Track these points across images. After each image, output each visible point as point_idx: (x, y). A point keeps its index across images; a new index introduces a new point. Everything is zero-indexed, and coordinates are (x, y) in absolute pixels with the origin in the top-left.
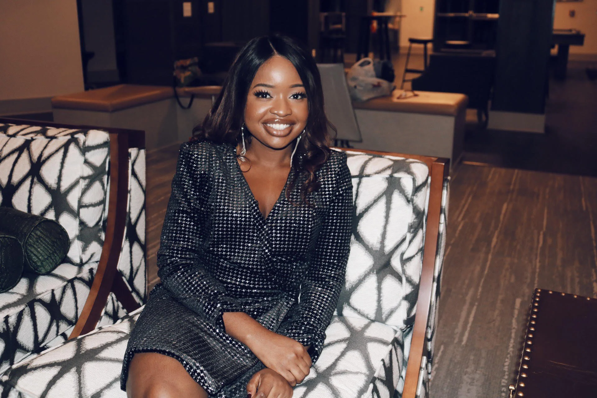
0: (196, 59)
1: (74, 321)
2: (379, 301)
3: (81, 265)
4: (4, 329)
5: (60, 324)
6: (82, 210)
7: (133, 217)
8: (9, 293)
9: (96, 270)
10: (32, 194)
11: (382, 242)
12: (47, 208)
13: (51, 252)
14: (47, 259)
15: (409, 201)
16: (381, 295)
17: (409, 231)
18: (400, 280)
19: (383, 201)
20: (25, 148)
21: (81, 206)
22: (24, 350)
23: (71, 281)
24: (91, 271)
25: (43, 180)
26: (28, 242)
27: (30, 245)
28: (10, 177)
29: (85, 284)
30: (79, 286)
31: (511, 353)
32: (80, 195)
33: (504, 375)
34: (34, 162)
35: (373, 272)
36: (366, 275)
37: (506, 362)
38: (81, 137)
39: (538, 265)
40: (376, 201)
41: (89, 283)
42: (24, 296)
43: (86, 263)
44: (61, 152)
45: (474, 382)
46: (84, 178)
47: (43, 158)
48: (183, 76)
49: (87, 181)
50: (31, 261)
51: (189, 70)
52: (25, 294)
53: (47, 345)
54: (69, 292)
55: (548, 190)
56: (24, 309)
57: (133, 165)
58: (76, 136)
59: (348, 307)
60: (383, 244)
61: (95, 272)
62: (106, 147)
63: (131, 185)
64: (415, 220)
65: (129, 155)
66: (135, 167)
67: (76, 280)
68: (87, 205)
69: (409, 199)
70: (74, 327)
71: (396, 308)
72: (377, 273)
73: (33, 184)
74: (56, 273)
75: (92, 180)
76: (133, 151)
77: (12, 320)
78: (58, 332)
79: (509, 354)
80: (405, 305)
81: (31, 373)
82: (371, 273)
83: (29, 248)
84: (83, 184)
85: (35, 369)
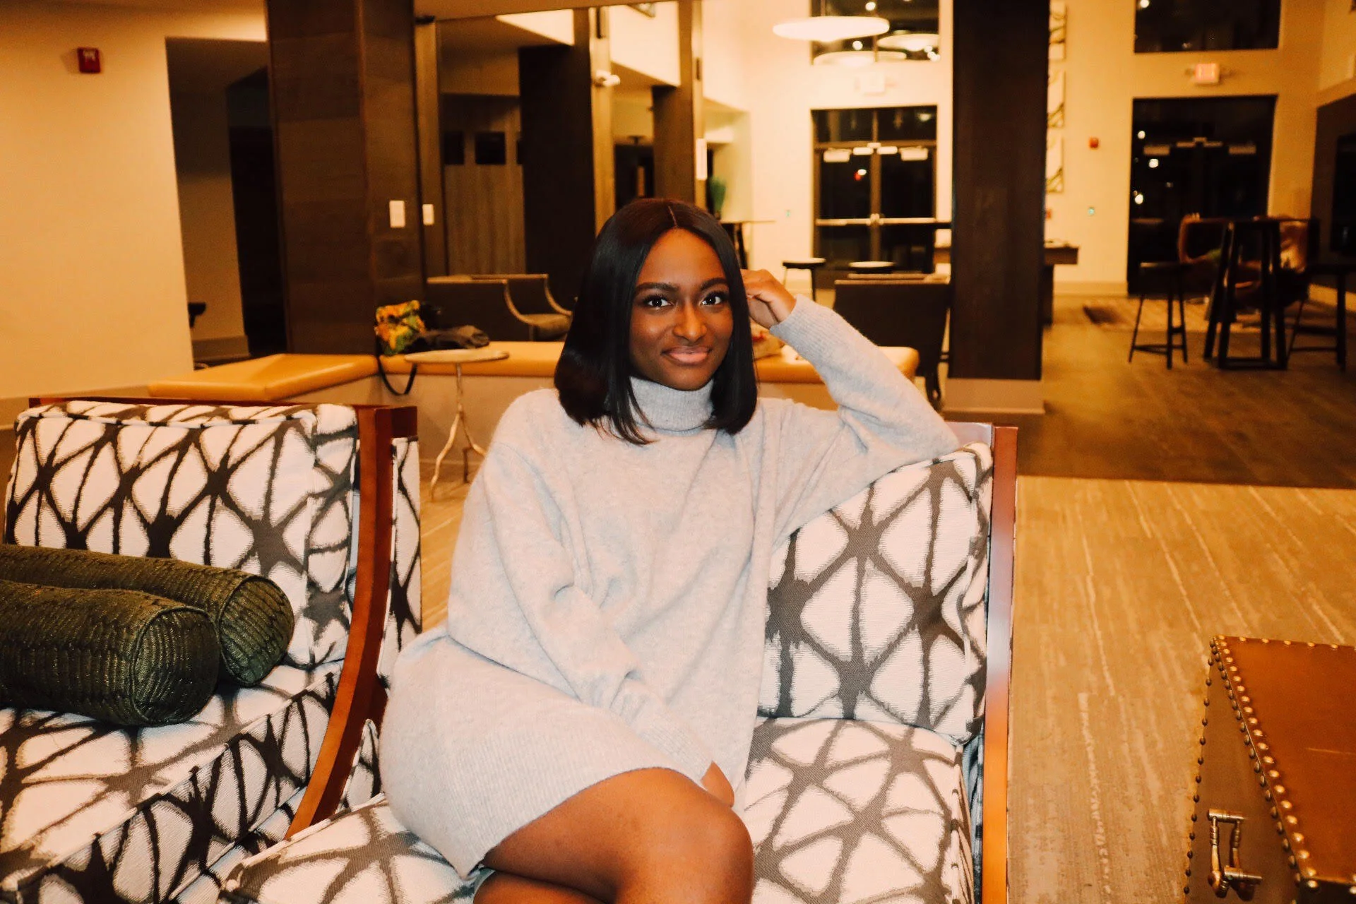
0: (416, 304)
1: (304, 778)
2: (926, 685)
3: (310, 668)
4: (190, 793)
5: (282, 784)
6: (312, 558)
7: (402, 571)
8: (193, 723)
9: (338, 677)
10: (212, 530)
11: (927, 574)
12: (243, 557)
13: (267, 639)
14: (260, 653)
15: (970, 498)
16: (930, 673)
17: (971, 553)
18: (960, 645)
19: (926, 497)
20: (190, 444)
21: (310, 551)
22: (224, 837)
23: (298, 699)
24: (329, 677)
25: (234, 503)
26: (223, 619)
27: (229, 627)
28: (165, 500)
29: (320, 705)
30: (311, 707)
31: (1097, 787)
32: (309, 528)
33: (1096, 827)
34: (213, 469)
35: (913, 629)
36: (902, 635)
37: (1093, 804)
38: (305, 416)
39: (1099, 633)
40: (911, 499)
41: (328, 703)
42: (220, 729)
43: (321, 662)
44: (270, 446)
45: (1047, 845)
46: (315, 496)
47: (231, 462)
48: (394, 335)
49: (321, 501)
50: (230, 659)
51: (404, 325)
52: (221, 725)
53: (261, 827)
54: (295, 719)
55: (1078, 508)
56: (223, 754)
57: (400, 470)
58: (295, 415)
59: (866, 699)
60: (930, 576)
61: (336, 679)
62: (350, 437)
63: (397, 510)
64: (979, 536)
65: (393, 450)
66: (404, 474)
67: (306, 696)
68: (322, 547)
69: (971, 494)
70: (304, 790)
71: (956, 699)
72: (922, 633)
73: (215, 512)
74: (269, 684)
75: (330, 497)
76: (399, 443)
77: (204, 777)
78: (277, 800)
79: (1092, 789)
80: (970, 692)
81: (288, 871)
82: (910, 630)
83: (226, 632)
84: (313, 506)
85: (297, 863)
